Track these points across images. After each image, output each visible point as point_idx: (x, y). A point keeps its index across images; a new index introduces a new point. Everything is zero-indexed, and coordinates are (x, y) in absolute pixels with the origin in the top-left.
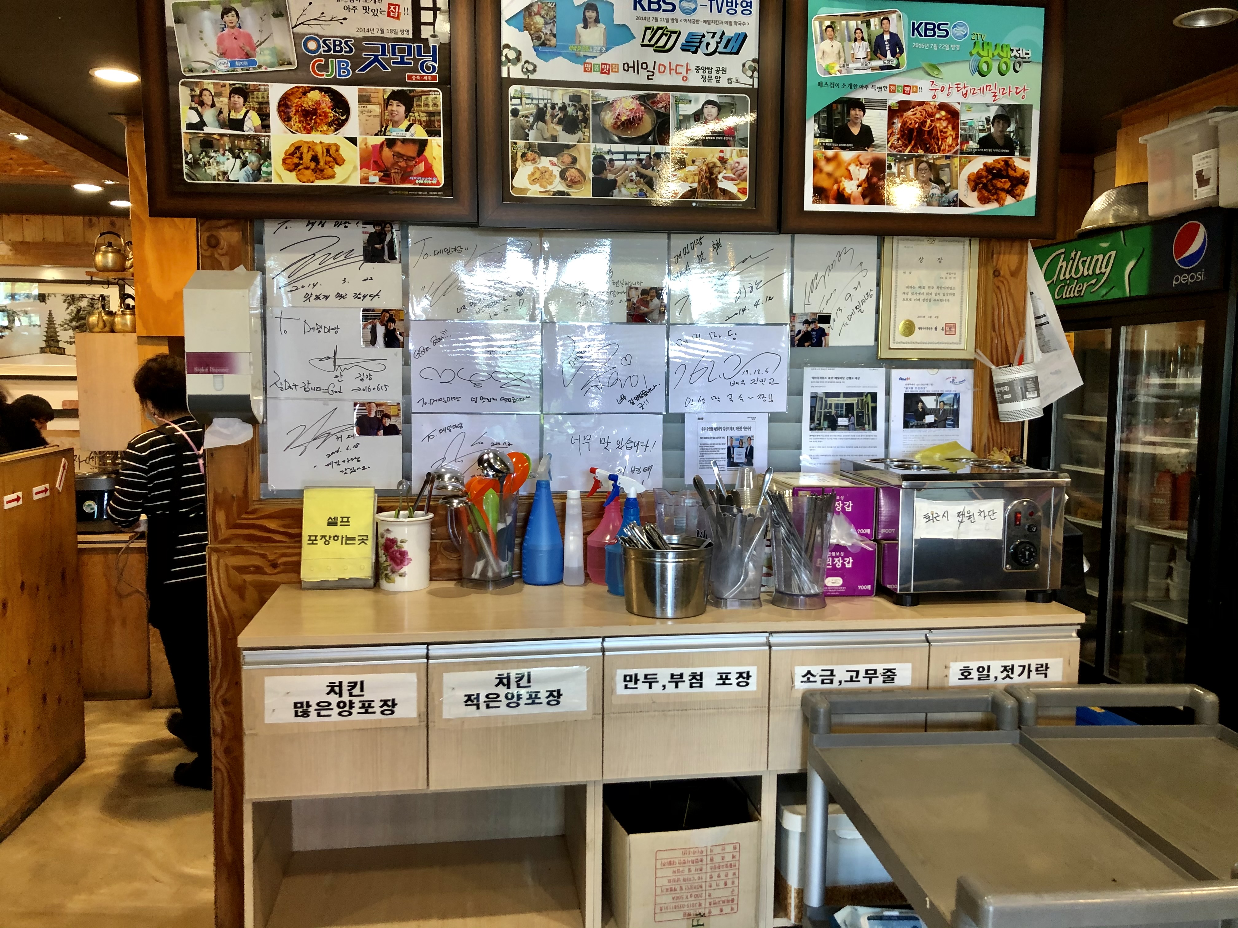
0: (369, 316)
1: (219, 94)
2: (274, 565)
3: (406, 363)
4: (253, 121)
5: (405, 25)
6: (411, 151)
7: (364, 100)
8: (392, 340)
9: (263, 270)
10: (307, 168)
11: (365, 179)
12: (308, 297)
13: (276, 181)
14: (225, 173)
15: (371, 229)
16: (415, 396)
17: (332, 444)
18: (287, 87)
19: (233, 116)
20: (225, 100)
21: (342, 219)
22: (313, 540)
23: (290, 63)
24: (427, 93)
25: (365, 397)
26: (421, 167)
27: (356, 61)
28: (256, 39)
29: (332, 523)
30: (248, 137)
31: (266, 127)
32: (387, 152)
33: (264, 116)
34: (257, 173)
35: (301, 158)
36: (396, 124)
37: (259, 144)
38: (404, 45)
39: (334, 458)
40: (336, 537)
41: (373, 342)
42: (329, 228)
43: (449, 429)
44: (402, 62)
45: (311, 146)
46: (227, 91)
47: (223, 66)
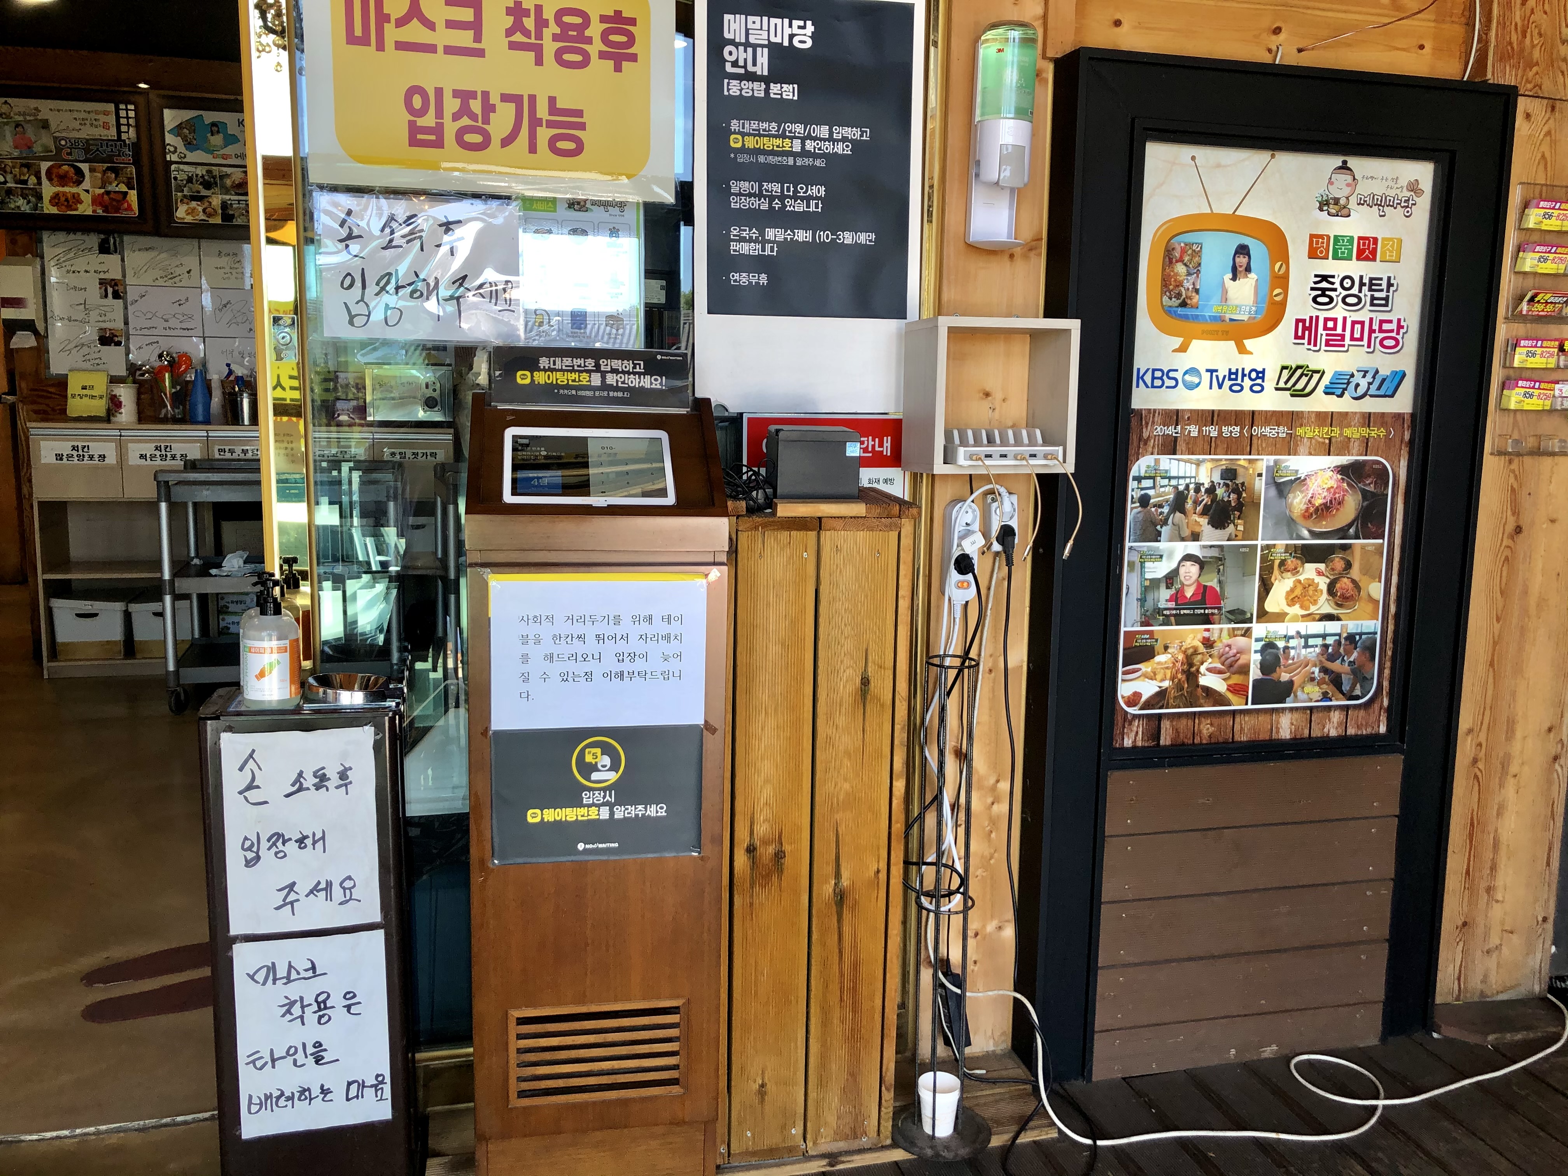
0: (103, 283)
1: (14, 167)
2: (53, 410)
3: (126, 308)
4: (33, 180)
5: (113, 132)
6: (120, 197)
7: (92, 170)
8: (116, 296)
9: (42, 257)
10: (63, 205)
11: (94, 211)
12: (68, 272)
13: (46, 211)
14: (19, 207)
15: (102, 236)
16: (131, 326)
17: (85, 350)
18: (50, 163)
19: (22, 178)
20: (17, 170)
21: (86, 231)
22: (73, 396)
23: (51, 151)
24: (127, 167)
25: (104, 325)
26: (126, 205)
27: (87, 150)
28: (33, 139)
29: (84, 388)
30: (30, 189)
31: (40, 183)
32: (106, 197)
33: (39, 178)
34: (36, 208)
35: (59, 199)
36: (110, 183)
37: (37, 192)
38: (113, 143)
39: (88, 357)
40: (86, 396)
41: (106, 296)
42: (79, 236)
43: (151, 343)
44: (112, 151)
45: (64, 193)
46: (18, 165)
47: (16, 154)
